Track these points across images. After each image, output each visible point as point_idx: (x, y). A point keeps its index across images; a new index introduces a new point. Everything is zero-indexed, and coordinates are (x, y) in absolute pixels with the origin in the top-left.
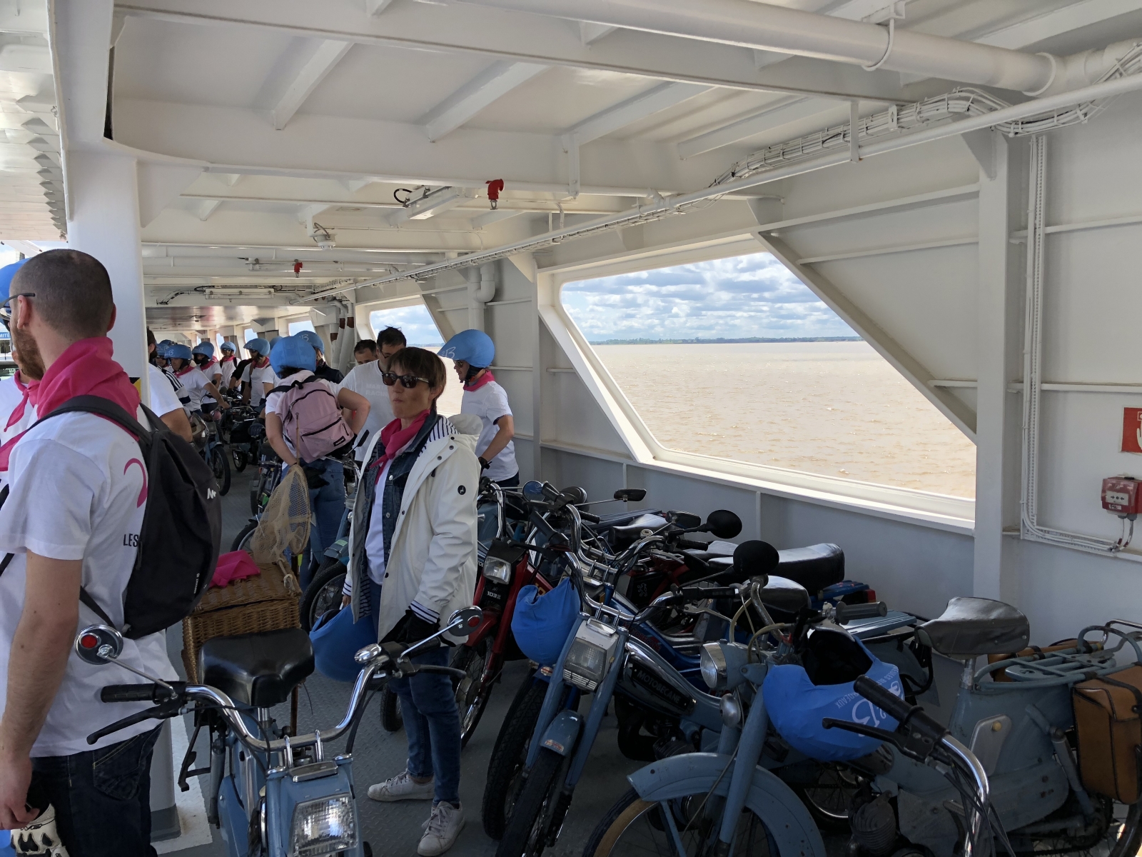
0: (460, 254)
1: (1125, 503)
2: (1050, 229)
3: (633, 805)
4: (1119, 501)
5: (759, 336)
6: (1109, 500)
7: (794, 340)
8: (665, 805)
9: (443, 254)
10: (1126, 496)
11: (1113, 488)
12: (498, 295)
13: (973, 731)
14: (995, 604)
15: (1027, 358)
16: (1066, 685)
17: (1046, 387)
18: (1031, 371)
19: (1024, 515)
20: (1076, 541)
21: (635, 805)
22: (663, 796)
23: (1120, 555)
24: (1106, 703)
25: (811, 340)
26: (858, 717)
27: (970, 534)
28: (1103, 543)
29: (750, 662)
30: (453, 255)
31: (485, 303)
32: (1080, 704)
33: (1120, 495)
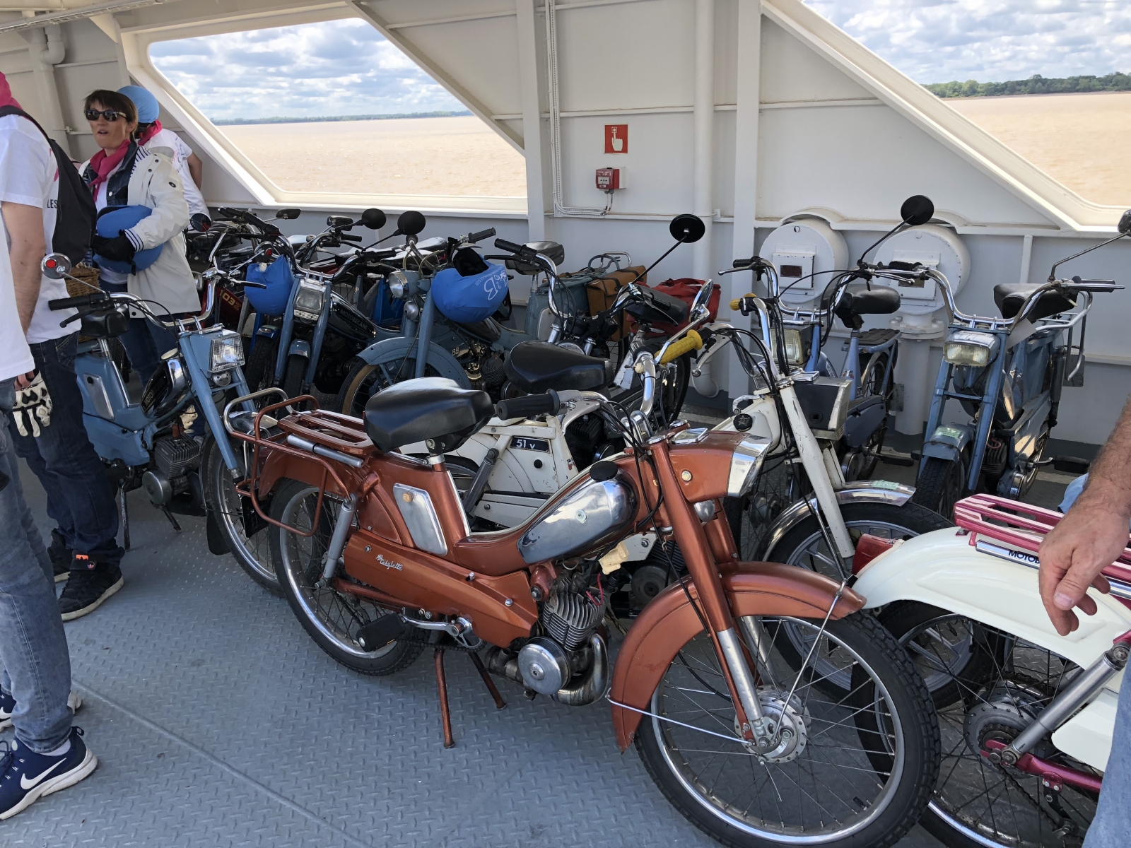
0: (37, 13)
1: (608, 183)
2: (558, 7)
3: (363, 369)
4: (605, 182)
5: (282, 115)
6: (600, 182)
7: (319, 120)
8: (382, 366)
9: (20, 12)
10: (608, 179)
11: (602, 175)
12: (68, 57)
13: (539, 315)
14: (546, 242)
15: (551, 95)
16: (583, 284)
17: (563, 115)
18: (553, 106)
19: (555, 201)
20: (585, 212)
21: (365, 369)
22: (380, 361)
23: (607, 217)
24: (602, 288)
25: (335, 119)
26: (488, 289)
27: (525, 218)
28: (598, 211)
29: (420, 278)
30: (31, 14)
31: (54, 65)
32: (592, 293)
33: (605, 179)
